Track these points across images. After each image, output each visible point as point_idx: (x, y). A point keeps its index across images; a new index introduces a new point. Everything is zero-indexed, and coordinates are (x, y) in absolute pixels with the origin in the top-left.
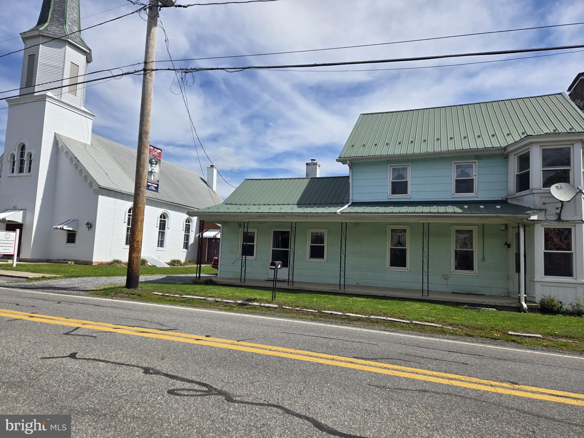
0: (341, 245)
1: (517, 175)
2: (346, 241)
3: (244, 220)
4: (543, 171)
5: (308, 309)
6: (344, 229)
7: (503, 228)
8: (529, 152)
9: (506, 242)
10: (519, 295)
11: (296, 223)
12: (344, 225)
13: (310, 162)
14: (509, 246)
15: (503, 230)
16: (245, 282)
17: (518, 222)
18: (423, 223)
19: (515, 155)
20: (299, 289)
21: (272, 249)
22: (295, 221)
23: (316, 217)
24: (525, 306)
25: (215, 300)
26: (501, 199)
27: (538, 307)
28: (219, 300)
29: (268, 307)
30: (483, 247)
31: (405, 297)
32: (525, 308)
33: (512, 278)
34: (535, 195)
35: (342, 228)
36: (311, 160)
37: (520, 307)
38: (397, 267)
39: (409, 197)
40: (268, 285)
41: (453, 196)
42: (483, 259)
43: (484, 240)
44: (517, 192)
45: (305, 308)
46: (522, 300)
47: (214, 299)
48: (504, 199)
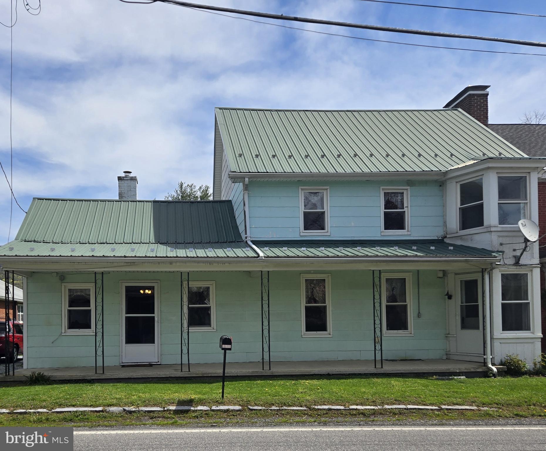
0: (262, 305)
1: (460, 208)
2: (269, 299)
3: (96, 270)
4: (498, 203)
5: (290, 406)
6: (265, 281)
7: (441, 275)
8: (482, 179)
9: (448, 292)
10: (485, 357)
11: (188, 273)
12: (265, 276)
13: (123, 175)
14: (450, 297)
15: (440, 278)
16: (103, 373)
17: (483, 268)
18: (373, 271)
19: (457, 182)
20: (201, 375)
21: (124, 315)
22: (188, 270)
23: (227, 264)
24: (494, 369)
25: (124, 410)
26: (437, 238)
27: (504, 370)
28: (132, 408)
29: (227, 411)
30: (419, 299)
31: (356, 373)
32: (496, 372)
33: (455, 336)
34: (493, 233)
35: (262, 279)
36: (124, 172)
37: (486, 371)
38: (315, 332)
39: (328, 234)
40: (149, 374)
41: (382, 234)
42: (419, 315)
43: (420, 289)
44: (460, 230)
45: (285, 405)
46: (489, 363)
47: (122, 408)
48: (440, 238)
